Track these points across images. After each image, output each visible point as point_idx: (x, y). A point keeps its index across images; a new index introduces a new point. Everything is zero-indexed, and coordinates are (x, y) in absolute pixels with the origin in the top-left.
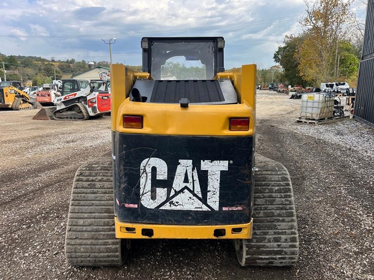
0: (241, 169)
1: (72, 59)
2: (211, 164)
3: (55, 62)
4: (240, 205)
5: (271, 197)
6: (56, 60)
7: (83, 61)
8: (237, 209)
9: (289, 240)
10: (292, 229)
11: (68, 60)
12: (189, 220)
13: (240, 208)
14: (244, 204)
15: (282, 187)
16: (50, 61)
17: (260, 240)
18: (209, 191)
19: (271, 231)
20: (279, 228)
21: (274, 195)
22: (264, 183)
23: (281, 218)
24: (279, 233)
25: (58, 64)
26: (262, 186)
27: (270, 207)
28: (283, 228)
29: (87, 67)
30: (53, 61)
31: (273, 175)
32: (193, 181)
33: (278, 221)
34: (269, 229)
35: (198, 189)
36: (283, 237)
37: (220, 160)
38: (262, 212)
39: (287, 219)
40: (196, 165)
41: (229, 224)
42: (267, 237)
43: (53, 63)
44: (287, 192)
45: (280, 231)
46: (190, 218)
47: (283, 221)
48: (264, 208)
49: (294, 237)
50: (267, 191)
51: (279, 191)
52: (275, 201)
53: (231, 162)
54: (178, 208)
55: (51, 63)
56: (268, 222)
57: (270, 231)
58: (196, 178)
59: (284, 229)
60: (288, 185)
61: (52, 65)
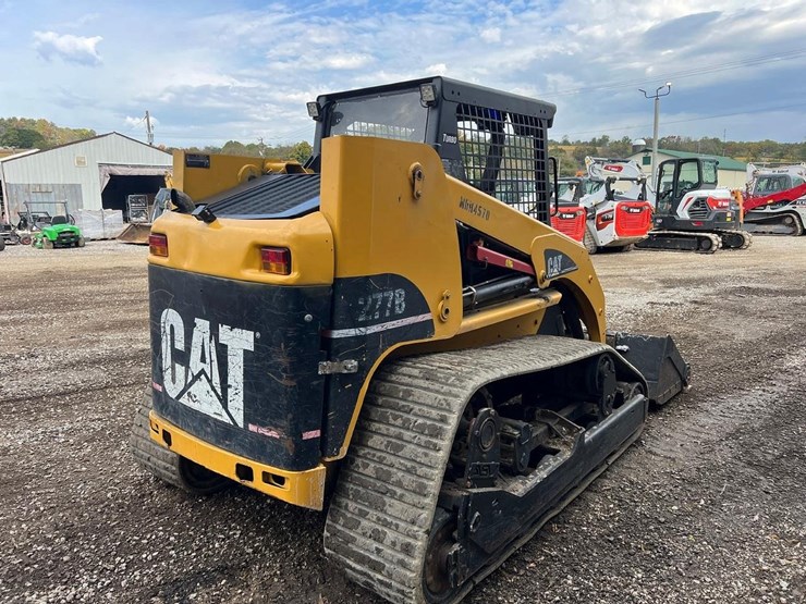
0: (274, 352)
1: (604, 137)
2: (231, 333)
3: (569, 144)
4: (276, 427)
5: (399, 437)
6: (570, 141)
7: (626, 139)
8: (269, 434)
9: (398, 548)
10: (413, 523)
11: (594, 139)
12: (206, 433)
13: (274, 434)
14: (282, 428)
15: (429, 422)
16: (559, 144)
17: (350, 525)
18: (230, 386)
19: (373, 514)
20: (390, 510)
21: (407, 435)
22: (402, 403)
23: (399, 491)
24: (386, 524)
25: (574, 148)
26: (394, 409)
27: (391, 459)
28: (396, 514)
29: (630, 151)
30: (566, 143)
31: (431, 391)
32: (211, 361)
33: (393, 495)
34: (370, 506)
35: (216, 380)
36: (391, 535)
37: (243, 329)
38: (372, 465)
39: (409, 497)
40: (214, 333)
41: (259, 460)
42: (364, 523)
43: (564, 148)
44: (436, 437)
45: (389, 519)
46: (209, 429)
47: (401, 498)
48: (379, 457)
49: (409, 544)
50: (399, 422)
51: (421, 429)
52: (401, 448)
53: (258, 334)
54: (195, 406)
55: (559, 147)
56: (376, 491)
57: (371, 512)
58: (214, 357)
59: (396, 518)
60: (443, 420)
61: (561, 151)
